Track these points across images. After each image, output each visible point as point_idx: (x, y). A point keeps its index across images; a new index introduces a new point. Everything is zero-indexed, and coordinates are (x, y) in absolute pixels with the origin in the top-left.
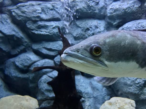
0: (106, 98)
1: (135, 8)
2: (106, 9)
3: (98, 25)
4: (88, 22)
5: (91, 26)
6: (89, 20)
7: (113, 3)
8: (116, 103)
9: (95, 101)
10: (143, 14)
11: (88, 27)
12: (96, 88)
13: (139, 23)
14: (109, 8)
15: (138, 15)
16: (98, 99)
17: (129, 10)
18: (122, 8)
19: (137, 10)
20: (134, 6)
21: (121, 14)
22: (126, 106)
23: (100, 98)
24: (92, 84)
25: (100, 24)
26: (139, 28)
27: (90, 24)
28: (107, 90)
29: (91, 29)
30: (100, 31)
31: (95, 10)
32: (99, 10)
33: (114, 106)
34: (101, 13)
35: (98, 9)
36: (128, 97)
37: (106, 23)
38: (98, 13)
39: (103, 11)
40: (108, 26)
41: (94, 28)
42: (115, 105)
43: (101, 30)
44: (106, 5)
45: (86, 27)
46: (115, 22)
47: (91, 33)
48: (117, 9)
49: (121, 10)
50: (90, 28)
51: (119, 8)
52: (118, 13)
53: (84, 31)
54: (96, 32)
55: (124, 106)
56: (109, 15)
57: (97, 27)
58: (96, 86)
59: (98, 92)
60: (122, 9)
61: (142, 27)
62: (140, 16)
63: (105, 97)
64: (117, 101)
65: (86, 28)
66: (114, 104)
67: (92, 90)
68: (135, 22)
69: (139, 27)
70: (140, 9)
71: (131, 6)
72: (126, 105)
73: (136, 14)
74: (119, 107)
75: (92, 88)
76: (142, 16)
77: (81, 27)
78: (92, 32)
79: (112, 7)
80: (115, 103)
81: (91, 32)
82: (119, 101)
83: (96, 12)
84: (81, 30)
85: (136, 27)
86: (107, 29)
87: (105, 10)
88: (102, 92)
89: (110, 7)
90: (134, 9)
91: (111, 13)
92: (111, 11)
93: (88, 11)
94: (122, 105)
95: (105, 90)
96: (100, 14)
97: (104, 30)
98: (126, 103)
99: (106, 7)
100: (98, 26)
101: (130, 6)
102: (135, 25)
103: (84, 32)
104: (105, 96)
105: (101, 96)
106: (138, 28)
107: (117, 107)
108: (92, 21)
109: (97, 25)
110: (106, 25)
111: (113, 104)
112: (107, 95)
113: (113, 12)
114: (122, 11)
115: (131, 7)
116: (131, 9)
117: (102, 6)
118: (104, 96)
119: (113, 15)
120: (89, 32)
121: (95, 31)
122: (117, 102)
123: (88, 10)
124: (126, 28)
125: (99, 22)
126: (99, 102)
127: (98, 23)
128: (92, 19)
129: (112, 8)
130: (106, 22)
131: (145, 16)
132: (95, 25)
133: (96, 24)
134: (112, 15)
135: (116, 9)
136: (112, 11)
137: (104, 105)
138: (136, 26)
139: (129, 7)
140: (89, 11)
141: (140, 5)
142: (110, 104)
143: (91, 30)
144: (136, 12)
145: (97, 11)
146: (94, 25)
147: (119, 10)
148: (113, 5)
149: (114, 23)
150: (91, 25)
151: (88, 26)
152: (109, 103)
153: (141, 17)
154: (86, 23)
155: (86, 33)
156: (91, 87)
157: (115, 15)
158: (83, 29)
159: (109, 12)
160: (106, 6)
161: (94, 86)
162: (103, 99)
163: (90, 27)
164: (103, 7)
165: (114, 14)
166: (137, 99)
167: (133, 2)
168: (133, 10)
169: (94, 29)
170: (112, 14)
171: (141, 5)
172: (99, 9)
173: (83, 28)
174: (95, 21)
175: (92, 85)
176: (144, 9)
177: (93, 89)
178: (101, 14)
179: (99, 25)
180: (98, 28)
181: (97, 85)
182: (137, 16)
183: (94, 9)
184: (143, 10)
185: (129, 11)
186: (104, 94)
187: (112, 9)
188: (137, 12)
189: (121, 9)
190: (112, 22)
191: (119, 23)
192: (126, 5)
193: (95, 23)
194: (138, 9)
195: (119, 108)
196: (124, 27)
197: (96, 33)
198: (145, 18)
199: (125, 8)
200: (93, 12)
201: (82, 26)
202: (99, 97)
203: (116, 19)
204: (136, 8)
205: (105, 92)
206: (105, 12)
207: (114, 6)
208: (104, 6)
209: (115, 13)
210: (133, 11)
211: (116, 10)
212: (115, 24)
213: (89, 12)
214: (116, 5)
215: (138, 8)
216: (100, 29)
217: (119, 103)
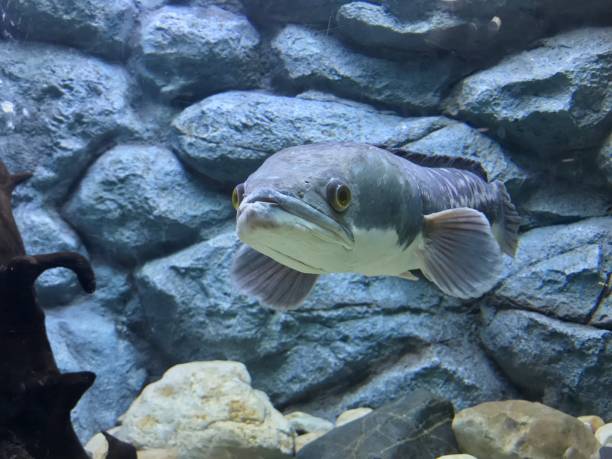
0: (132, 378)
1: (243, 50)
3: (101, 84)
4: (52, 60)
5: (68, 82)
6: (62, 55)
8: (192, 384)
9: (91, 402)
10: (262, 74)
11: (54, 81)
13: (258, 103)
14: (151, 25)
15: (249, 75)
16: (101, 389)
17: (223, 50)
18: (203, 38)
19: (248, 56)
20: (239, 40)
21: (198, 58)
22: (227, 384)
23: (108, 384)
24: (70, 333)
25: (107, 78)
26: (257, 118)
27: (66, 70)
28: (132, 348)
29: (67, 95)
30: (110, 109)
31: (92, 17)
32: (108, 19)
33: (185, 395)
34: (115, 35)
35: (106, 15)
36: (222, 357)
37: (133, 81)
38: (105, 32)
40: (140, 93)
41: (84, 93)
42: (186, 392)
43: (112, 103)
44: (137, 6)
45: (42, 79)
46: (168, 82)
47: (71, 110)
48: (184, 35)
49: (200, 45)
50: (63, 90)
51: (192, 34)
52: (185, 50)
53: (33, 98)
54: (92, 109)
55: (220, 386)
56: (148, 50)
57: (94, 91)
59: (99, 362)
60: (203, 41)
61: (267, 117)
62: (253, 78)
63: (128, 375)
64: (194, 375)
65: (45, 86)
66: (185, 387)
68: (242, 98)
69: (259, 116)
70: (258, 55)
71: (231, 38)
72: (225, 381)
73: (244, 71)
74: (202, 394)
75: (72, 350)
76: (259, 80)
77: (20, 75)
78: (76, 108)
79: (163, 22)
80: (185, 383)
81: (70, 106)
82: (201, 375)
83: (94, 24)
84: (16, 88)
85: (247, 116)
86: (132, 106)
87: (130, 27)
88: (117, 358)
90: (240, 52)
91: (159, 46)
92: (160, 39)
93: (61, 13)
94: (214, 386)
95: (127, 348)
96: (111, 38)
98: (223, 376)
99: (137, 16)
100: (100, 87)
101: (227, 37)
102: (246, 108)
103: (31, 102)
104: (127, 372)
105: (112, 376)
106: (256, 121)
107: (195, 395)
108: (73, 59)
109: (95, 80)
110: (132, 88)
111: (181, 388)
112: (134, 369)
113: (165, 42)
114: (199, 49)
115: (231, 42)
116: (229, 50)
117: (124, 8)
118: (124, 371)
119: (164, 55)
120: (60, 103)
121: (89, 106)
122: (192, 379)
123: (59, 6)
124: (215, 111)
125: (104, 69)
127: (101, 73)
128: (74, 53)
129: (165, 26)
131: (268, 81)
132: (85, 81)
133: (93, 77)
134: (162, 52)
135: (179, 36)
136: (165, 39)
137: (144, 402)
138: (248, 113)
139: (225, 41)
140: (67, 13)
141: (257, 41)
142: (169, 391)
143: (71, 98)
144: (244, 61)
145: (99, 24)
146: (83, 78)
147: (190, 43)
148: (167, 18)
149: (164, 86)
150: (71, 76)
151: (54, 77)
152: (164, 389)
153: (258, 84)
154: (45, 61)
155: (42, 108)
156: (68, 346)
157: (172, 58)
158: (29, 88)
159: (149, 40)
160: (137, 11)
161: (80, 341)
162: (121, 383)
163: (66, 86)
165: (169, 51)
167: (236, 26)
168: (237, 52)
169: (82, 95)
170: (163, 49)
171: (260, 43)
172: (110, 17)
173: (27, 81)
174: (87, 65)
175: (71, 337)
176: (268, 58)
177: (76, 355)
178: (117, 38)
179: (103, 82)
180: (102, 96)
181: (94, 335)
182: (245, 78)
183: (87, 12)
184: (263, 59)
186: (123, 365)
188: (247, 63)
189: (197, 39)
190: (159, 82)
191: (184, 89)
192: (214, 30)
193: (86, 73)
194: (251, 54)
195: (204, 397)
196: (208, 109)
197: (92, 115)
198: (269, 88)
199: (213, 41)
200: (82, 25)
201: (21, 71)
202: (106, 381)
203: (175, 71)
204: (246, 50)
205: (128, 358)
207: (170, 22)
208: (129, 10)
209: (174, 50)
210: (237, 56)
211: (178, 39)
212: (171, 92)
213: (66, 17)
214: (180, 20)
215: (251, 50)
216: (108, 100)
217: (201, 380)
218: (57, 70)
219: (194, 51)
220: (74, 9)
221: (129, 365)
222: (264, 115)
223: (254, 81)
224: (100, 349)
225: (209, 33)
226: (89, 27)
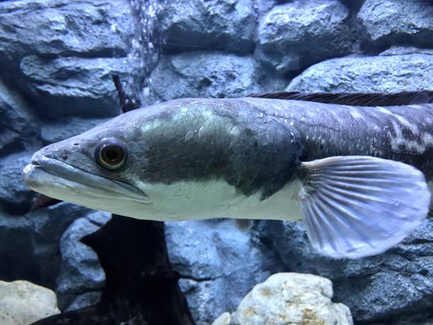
0: (258, 276)
1: (333, 26)
2: (257, 24)
3: (235, 71)
4: (205, 62)
5: (214, 74)
6: (211, 56)
7: (276, 7)
8: (283, 289)
9: (229, 289)
10: (354, 41)
11: (207, 75)
12: (232, 251)
13: (343, 67)
14: (265, 23)
15: (340, 45)
16: (236, 281)
17: (315, 30)
18: (299, 24)
19: (338, 30)
20: (329, 18)
21: (297, 40)
23: (241, 278)
24: (220, 240)
25: (240, 66)
26: (342, 79)
27: (213, 66)
28: (261, 255)
29: (214, 83)
30: (241, 87)
31: (225, 27)
32: (235, 26)
33: (277, 297)
34: (241, 36)
35: (234, 23)
37: (258, 65)
38: (234, 36)
39: (248, 29)
40: (264, 73)
41: (224, 79)
42: (278, 295)
43: (242, 84)
44: (256, 12)
45: (200, 75)
46: (280, 62)
47: (216, 92)
48: (286, 25)
49: (297, 30)
50: (212, 80)
51: (291, 23)
52: (287, 36)
53: (196, 88)
54: (229, 89)
55: (301, 295)
56: (263, 41)
57: (231, 77)
58: (230, 246)
59: (236, 262)
60: (300, 26)
61: (349, 77)
62: (345, 46)
63: (255, 274)
64: (285, 283)
65: (202, 79)
66: (277, 291)
67: (221, 257)
68: (332, 64)
69: (343, 77)
70: (347, 27)
71: (321, 19)
72: (307, 292)
73: (336, 42)
74: (287, 299)
75: (220, 251)
76: (351, 46)
77: (187, 75)
78: (219, 91)
79: (271, 19)
80: (278, 288)
81: (216, 90)
82: (291, 284)
83: (227, 32)
84: (186, 83)
85: (334, 78)
86: (259, 83)
87: (252, 28)
88: (248, 261)
89: (267, 19)
90: (330, 28)
91: (270, 37)
92: (270, 31)
93: (206, 29)
94: (296, 294)
95: (257, 254)
96: (239, 38)
97: (253, 84)
98: (307, 288)
99: (257, 18)
100: (235, 74)
101: (318, 19)
103: (195, 90)
104: (255, 272)
105: (244, 273)
106: (340, 81)
107: (283, 298)
108: (217, 58)
109: (232, 70)
110: (258, 70)
111: (275, 291)
112: (260, 270)
113: (274, 33)
114: (297, 32)
115: (322, 22)
117: (245, 16)
118: (253, 271)
119: (274, 43)
120: (210, 89)
121: (228, 87)
122: (283, 286)
123: (204, 25)
124: (310, 78)
126: (240, 291)
127: (235, 64)
128: (218, 54)
129: (273, 22)
130: (257, 61)
131: (358, 46)
132: (224, 71)
133: (229, 68)
134: (273, 41)
135: (282, 26)
136: (274, 30)
137: (251, 296)
138: (334, 75)
139: (317, 22)
140: (209, 28)
141: (345, 15)
142: (267, 292)
143: (216, 84)
144: (335, 34)
145: (231, 31)
146: (223, 70)
147: (290, 30)
148: (274, 15)
149: (278, 65)
150: (216, 70)
151: (206, 72)
152: (264, 290)
153: (350, 50)
154: (201, 63)
155: (201, 93)
156: (218, 248)
157: (280, 43)
158: (193, 82)
159: (263, 34)
160: (256, 15)
161: (225, 246)
162: (250, 279)
163: (213, 77)
164: (248, 17)
165: (277, 39)
166: (337, 275)
167: (327, 8)
168: (328, 28)
169: (222, 81)
170: (273, 38)
172: (237, 24)
173: (192, 77)
174: (226, 60)
175: (220, 242)
177: (222, 255)
178: (243, 38)
179: (237, 70)
180: (236, 80)
181: (234, 243)
182: (338, 48)
183: (222, 25)
184: (353, 29)
185: (316, 33)
186: (252, 267)
187: (271, 26)
188: (338, 36)
189: (295, 25)
190: (274, 63)
192: (308, 15)
193: (225, 66)
194: (340, 27)
195: (288, 302)
196: (305, 77)
197: (229, 94)
198: (359, 52)
199: (306, 24)
200: (220, 34)
201: (188, 72)
202: (240, 276)
203: (284, 53)
204: (336, 25)
205: (257, 262)
206: (254, 34)
207: (276, 17)
209: (281, 37)
211: (283, 29)
212: (282, 69)
213: (209, 31)
214: (283, 15)
215: (340, 24)
216: (239, 81)
217: (289, 287)
218: (208, 67)
219: (294, 35)
220: (214, 25)
221: (257, 268)
222: (346, 75)
223: (346, 49)
224: (237, 253)
225: (303, 19)
226: (224, 34)
